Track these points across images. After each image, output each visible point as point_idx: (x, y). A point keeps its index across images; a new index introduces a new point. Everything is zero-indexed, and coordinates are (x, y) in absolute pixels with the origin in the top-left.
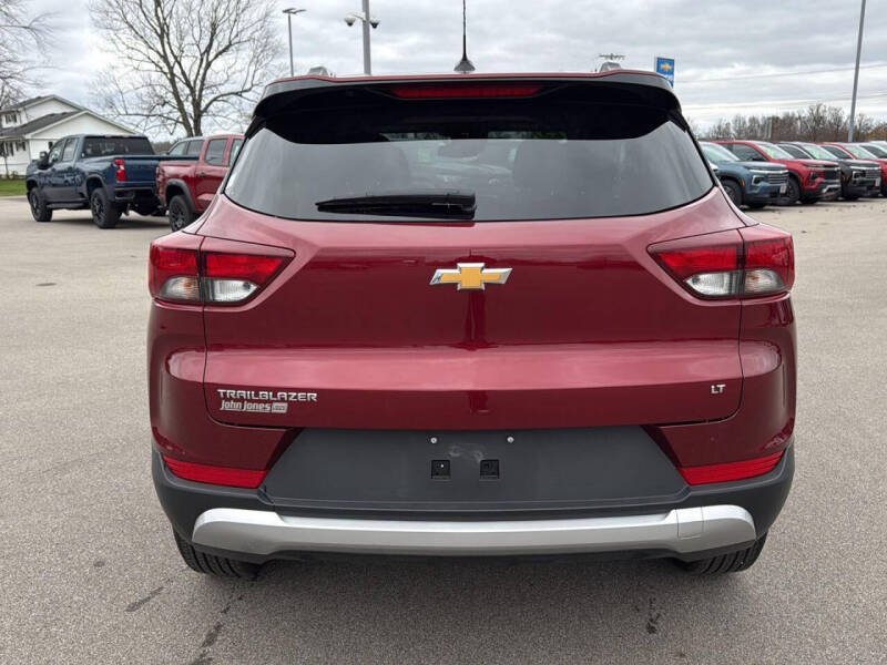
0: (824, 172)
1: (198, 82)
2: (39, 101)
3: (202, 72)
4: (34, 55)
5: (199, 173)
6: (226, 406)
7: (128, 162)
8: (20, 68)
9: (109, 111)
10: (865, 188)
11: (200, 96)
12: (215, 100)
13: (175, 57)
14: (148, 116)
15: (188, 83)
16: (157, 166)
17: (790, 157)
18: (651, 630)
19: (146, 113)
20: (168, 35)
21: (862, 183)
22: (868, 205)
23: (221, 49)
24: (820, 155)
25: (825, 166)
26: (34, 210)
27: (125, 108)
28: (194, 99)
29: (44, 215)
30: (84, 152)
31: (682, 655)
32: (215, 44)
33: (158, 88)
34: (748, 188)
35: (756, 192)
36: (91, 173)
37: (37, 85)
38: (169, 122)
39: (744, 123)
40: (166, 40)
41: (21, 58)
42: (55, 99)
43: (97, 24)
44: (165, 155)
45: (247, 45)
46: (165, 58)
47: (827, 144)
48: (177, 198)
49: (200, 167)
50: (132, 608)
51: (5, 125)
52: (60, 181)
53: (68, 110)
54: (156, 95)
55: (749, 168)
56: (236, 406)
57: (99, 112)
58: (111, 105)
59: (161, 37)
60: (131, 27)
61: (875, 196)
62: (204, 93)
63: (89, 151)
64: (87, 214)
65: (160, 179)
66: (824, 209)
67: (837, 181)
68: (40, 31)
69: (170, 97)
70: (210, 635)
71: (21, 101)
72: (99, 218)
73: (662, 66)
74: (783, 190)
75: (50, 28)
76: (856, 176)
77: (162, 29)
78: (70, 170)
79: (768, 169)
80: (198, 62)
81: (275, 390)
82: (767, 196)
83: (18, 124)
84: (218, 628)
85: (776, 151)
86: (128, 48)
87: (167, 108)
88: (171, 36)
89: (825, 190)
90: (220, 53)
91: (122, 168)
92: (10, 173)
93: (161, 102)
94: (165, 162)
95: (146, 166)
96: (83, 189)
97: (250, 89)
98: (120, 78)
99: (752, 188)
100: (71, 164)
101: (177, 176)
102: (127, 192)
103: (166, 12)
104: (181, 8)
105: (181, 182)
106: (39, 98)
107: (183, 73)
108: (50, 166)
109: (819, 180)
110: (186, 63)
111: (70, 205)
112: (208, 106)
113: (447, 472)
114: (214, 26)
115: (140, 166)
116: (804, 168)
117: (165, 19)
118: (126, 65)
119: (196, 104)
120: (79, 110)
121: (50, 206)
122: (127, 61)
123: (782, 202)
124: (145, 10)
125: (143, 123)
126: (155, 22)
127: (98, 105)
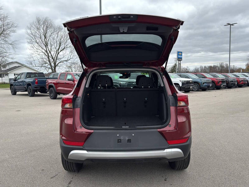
0: (222, 81)
1: (56, 58)
2: (12, 63)
3: (56, 55)
4: (12, 51)
5: (58, 82)
7: (38, 79)
8: (8, 54)
9: (31, 65)
10: (233, 85)
11: (56, 61)
12: (60, 62)
13: (49, 51)
14: (41, 67)
15: (53, 58)
16: (46, 80)
17: (212, 77)
18: (165, 180)
19: (41, 66)
20: (48, 46)
21: (232, 84)
22: (234, 89)
23: (62, 49)
24: (221, 76)
25: (222, 79)
26: (12, 92)
27: (35, 65)
28: (54, 62)
29: (14, 93)
30: (26, 77)
31: (171, 185)
32: (60, 48)
33: (44, 59)
34: (201, 85)
35: (203, 86)
36: (28, 82)
37: (12, 58)
38: (47, 68)
39: (203, 68)
40: (47, 47)
41: (8, 52)
42: (17, 62)
43: (29, 43)
44: (47, 77)
45: (69, 48)
46: (46, 51)
47: (222, 74)
48: (51, 88)
49: (58, 80)
50: (52, 178)
51: (2, 69)
52: (19, 84)
53: (20, 65)
54: (44, 61)
55: (201, 80)
57: (28, 66)
58: (32, 64)
59: (46, 46)
60: (38, 43)
61: (236, 87)
62: (57, 61)
63: (28, 76)
64: (27, 93)
65: (47, 84)
66: (222, 90)
67: (225, 83)
68: (14, 45)
69: (48, 62)
70: (69, 182)
71: (7, 63)
72: (30, 94)
73: (179, 54)
74: (211, 85)
75: (16, 44)
76: (230, 82)
77: (46, 44)
78: (22, 82)
79: (206, 80)
80: (56, 52)
82: (206, 87)
83: (6, 69)
84: (71, 181)
85: (208, 76)
86: (37, 49)
87: (47, 65)
88: (49, 46)
89: (222, 86)
90: (62, 50)
91: (37, 81)
92: (3, 82)
93: (45, 63)
94: (48, 79)
95: (43, 80)
96: (26, 86)
97: (69, 60)
98: (34, 57)
99: (202, 85)
100: (23, 80)
101: (51, 83)
102: (38, 87)
103: (47, 40)
104: (51, 39)
105: (53, 84)
106: (12, 62)
107: (51, 55)
108: (17, 80)
109: (220, 83)
110: (52, 53)
111: (22, 91)
112: (58, 64)
113: (121, 142)
114: (60, 44)
115: (41, 80)
116: (216, 80)
117: (47, 41)
118: (36, 53)
119: (55, 64)
120: (23, 65)
121: (16, 91)
122: (36, 52)
123: (211, 89)
124: (42, 39)
125: (40, 69)
126: (44, 42)
127: (28, 64)
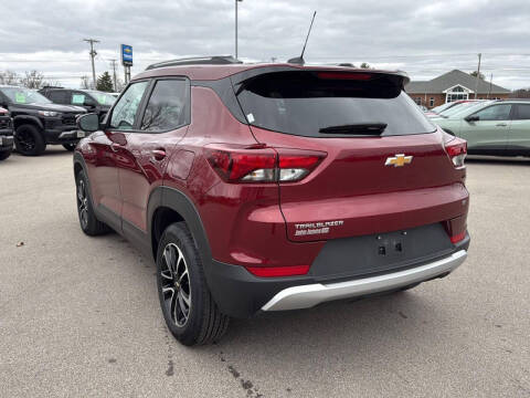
6: (298, 233)
56: (304, 232)
70: (232, 372)
81: (324, 222)
